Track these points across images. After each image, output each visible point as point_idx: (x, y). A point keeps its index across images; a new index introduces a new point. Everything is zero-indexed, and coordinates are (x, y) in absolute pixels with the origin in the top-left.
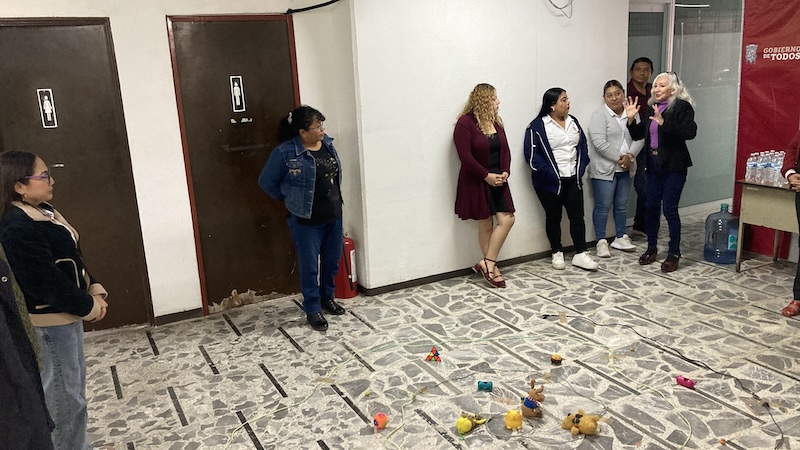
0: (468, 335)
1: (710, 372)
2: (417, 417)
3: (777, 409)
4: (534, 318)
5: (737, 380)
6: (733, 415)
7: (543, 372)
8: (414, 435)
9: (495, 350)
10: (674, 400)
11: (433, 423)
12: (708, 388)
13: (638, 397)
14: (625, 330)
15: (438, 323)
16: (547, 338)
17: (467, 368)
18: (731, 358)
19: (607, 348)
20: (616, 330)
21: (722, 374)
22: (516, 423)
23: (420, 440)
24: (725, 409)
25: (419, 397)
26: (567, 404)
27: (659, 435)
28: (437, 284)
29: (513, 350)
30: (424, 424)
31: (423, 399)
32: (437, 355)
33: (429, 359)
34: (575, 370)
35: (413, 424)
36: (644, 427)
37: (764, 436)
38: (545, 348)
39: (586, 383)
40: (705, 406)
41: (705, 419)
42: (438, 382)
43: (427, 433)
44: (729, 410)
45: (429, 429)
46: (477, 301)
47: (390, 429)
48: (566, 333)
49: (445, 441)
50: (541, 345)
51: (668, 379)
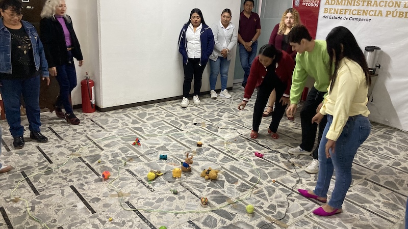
0: (156, 132)
1: (270, 150)
2: (127, 173)
3: (298, 167)
4: (190, 124)
5: (281, 154)
6: (279, 169)
7: (192, 150)
8: (125, 182)
9: (169, 140)
10: (254, 163)
11: (135, 175)
12: (269, 158)
13: (237, 162)
14: (232, 131)
15: (140, 126)
16: (195, 134)
17: (154, 149)
18: (279, 144)
19: (224, 139)
20: (228, 131)
21: (275, 151)
22: (178, 175)
23: (128, 184)
24: (275, 167)
25: (128, 163)
26: (203, 165)
27: (246, 179)
28: (140, 107)
29: (178, 140)
30: (130, 176)
31: (130, 164)
32: (138, 142)
33: (134, 144)
34: (208, 149)
35: (124, 176)
36: (239, 175)
37: (292, 178)
38: (194, 139)
39: (213, 156)
40: (267, 165)
41: (266, 172)
42: (139, 156)
43: (132, 181)
44: (277, 167)
45: (132, 179)
46: (161, 116)
47: (111, 179)
48: (205, 132)
49: (141, 184)
50: (192, 138)
51: (251, 153)
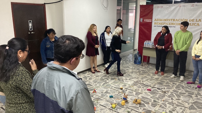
0: (98, 85)
1: (151, 87)
2: (101, 106)
3: (167, 93)
4: (109, 80)
5: (157, 88)
6: (161, 95)
7: (120, 92)
8: (103, 110)
9: (107, 88)
10: (149, 94)
11: (105, 107)
12: (153, 90)
13: (142, 94)
14: (130, 80)
15: (89, 83)
16: (115, 84)
17: (104, 93)
18: (153, 84)
19: (129, 85)
20: (128, 80)
21: (153, 87)
22: (124, 104)
23: (105, 111)
24: (159, 94)
25: (98, 102)
26: (130, 98)
27: (151, 101)
29: (110, 87)
30: (103, 108)
32: (95, 91)
33: (93, 92)
34: (126, 90)
35: (101, 108)
36: (148, 100)
37: (169, 98)
38: (117, 86)
39: (130, 93)
40: (155, 94)
41: (157, 97)
42: (100, 97)
45: (106, 109)
46: (94, 77)
47: (96, 110)
48: (119, 82)
49: (111, 111)
50: (115, 86)
51: (145, 90)
